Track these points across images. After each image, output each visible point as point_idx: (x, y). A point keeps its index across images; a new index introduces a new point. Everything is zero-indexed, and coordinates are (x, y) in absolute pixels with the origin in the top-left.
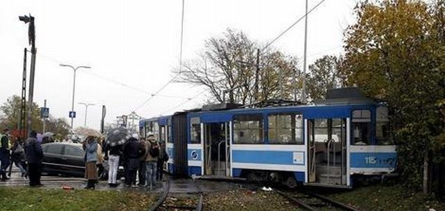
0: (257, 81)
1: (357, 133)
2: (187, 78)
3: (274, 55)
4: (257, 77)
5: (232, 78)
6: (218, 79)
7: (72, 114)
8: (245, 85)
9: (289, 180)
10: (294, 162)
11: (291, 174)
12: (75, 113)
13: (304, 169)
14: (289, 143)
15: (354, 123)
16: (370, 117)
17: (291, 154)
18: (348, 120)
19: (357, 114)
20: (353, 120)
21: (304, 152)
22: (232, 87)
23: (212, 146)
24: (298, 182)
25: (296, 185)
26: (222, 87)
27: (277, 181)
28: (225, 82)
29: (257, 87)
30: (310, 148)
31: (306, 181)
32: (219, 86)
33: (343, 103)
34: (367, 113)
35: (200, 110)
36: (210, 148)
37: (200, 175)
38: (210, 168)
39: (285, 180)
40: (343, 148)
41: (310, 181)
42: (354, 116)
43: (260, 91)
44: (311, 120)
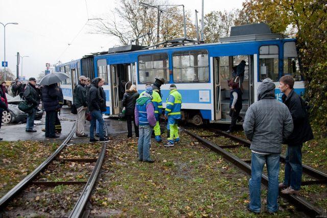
0: (158, 31)
1: (264, 70)
2: (99, 30)
3: (172, 9)
4: (158, 28)
5: (137, 30)
6: (127, 31)
7: (5, 64)
8: (149, 34)
9: (195, 118)
10: (200, 101)
11: (197, 112)
12: (7, 63)
13: (210, 107)
14: (194, 82)
15: (261, 59)
16: (277, 53)
17: (197, 92)
18: (255, 56)
19: (264, 50)
20: (261, 57)
21: (210, 90)
22: (137, 37)
23: (119, 87)
24: (204, 120)
25: (201, 123)
26: (130, 38)
27: (183, 119)
28: (132, 34)
29: (158, 37)
30: (216, 85)
31: (213, 119)
32: (126, 37)
33: (250, 39)
34: (274, 49)
35: (107, 53)
36: (118, 88)
37: (109, 115)
38: (118, 108)
39: (191, 117)
40: (250, 85)
41: (217, 119)
42: (261, 53)
43: (161, 40)
44: (216, 57)
